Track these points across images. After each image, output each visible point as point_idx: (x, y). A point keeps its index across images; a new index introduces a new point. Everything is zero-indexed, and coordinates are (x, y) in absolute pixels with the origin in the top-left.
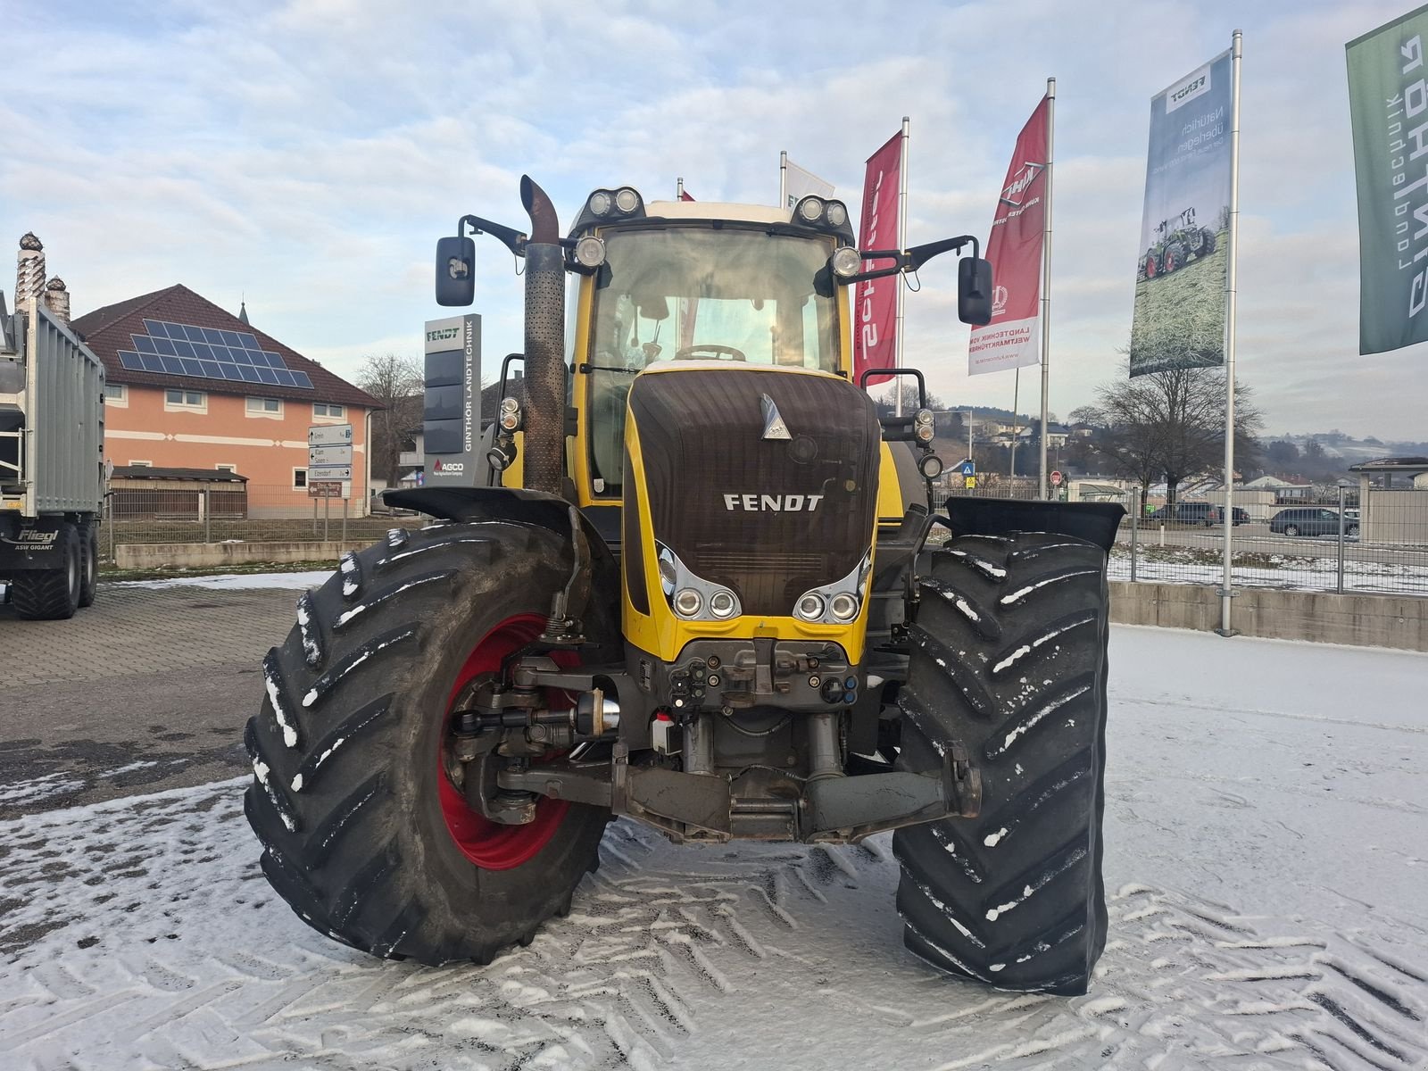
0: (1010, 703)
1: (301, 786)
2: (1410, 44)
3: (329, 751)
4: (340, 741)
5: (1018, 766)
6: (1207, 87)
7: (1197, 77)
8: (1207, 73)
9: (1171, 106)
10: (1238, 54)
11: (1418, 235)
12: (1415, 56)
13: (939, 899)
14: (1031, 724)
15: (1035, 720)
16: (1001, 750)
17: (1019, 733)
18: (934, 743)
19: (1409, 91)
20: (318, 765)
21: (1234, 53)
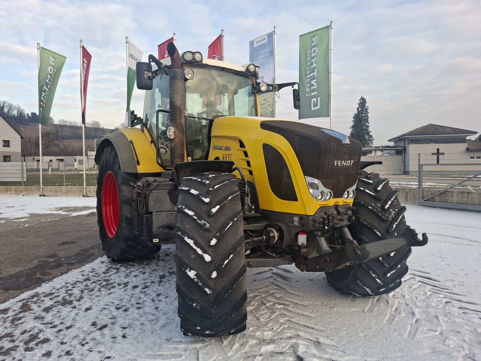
0: (390, 217)
1: (216, 276)
2: (315, 38)
3: (228, 260)
4: (232, 256)
5: (395, 233)
6: (266, 41)
7: (264, 37)
8: (266, 37)
9: (256, 45)
10: (276, 33)
11: (312, 88)
12: (315, 41)
13: (374, 274)
14: (398, 221)
15: (399, 220)
16: (393, 229)
17: (396, 224)
18: (375, 230)
19: (313, 49)
20: (223, 266)
21: (274, 32)
